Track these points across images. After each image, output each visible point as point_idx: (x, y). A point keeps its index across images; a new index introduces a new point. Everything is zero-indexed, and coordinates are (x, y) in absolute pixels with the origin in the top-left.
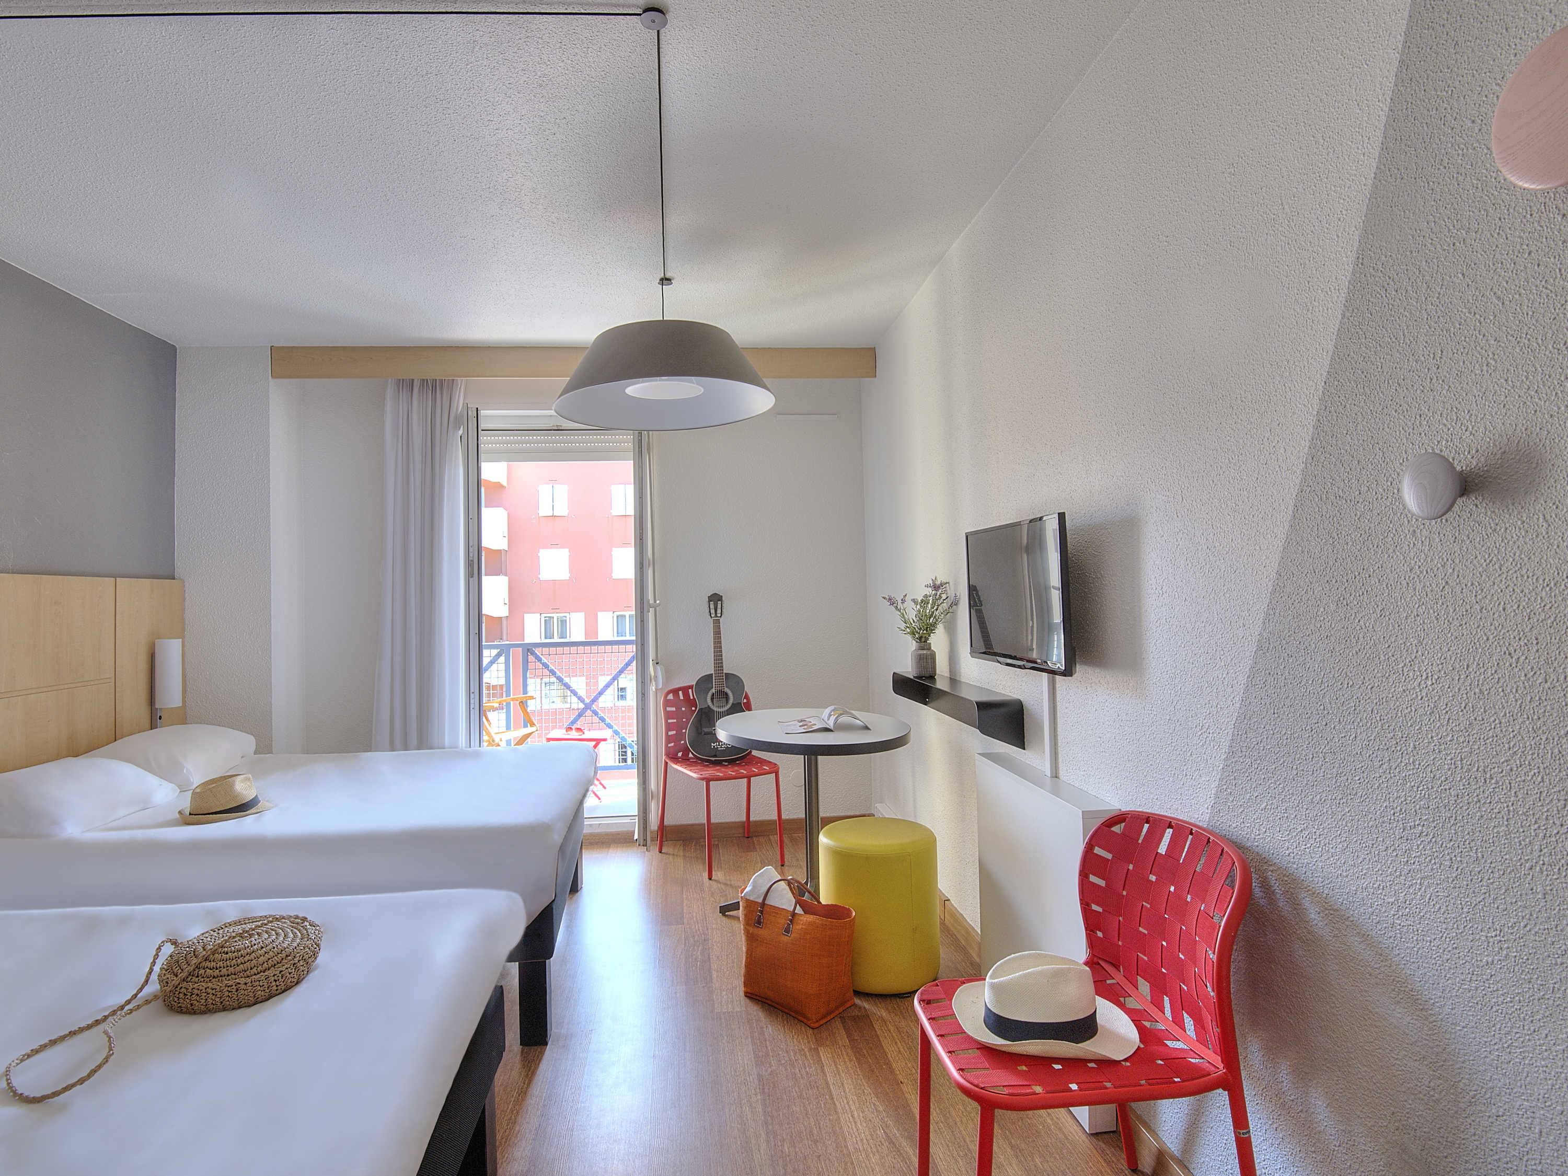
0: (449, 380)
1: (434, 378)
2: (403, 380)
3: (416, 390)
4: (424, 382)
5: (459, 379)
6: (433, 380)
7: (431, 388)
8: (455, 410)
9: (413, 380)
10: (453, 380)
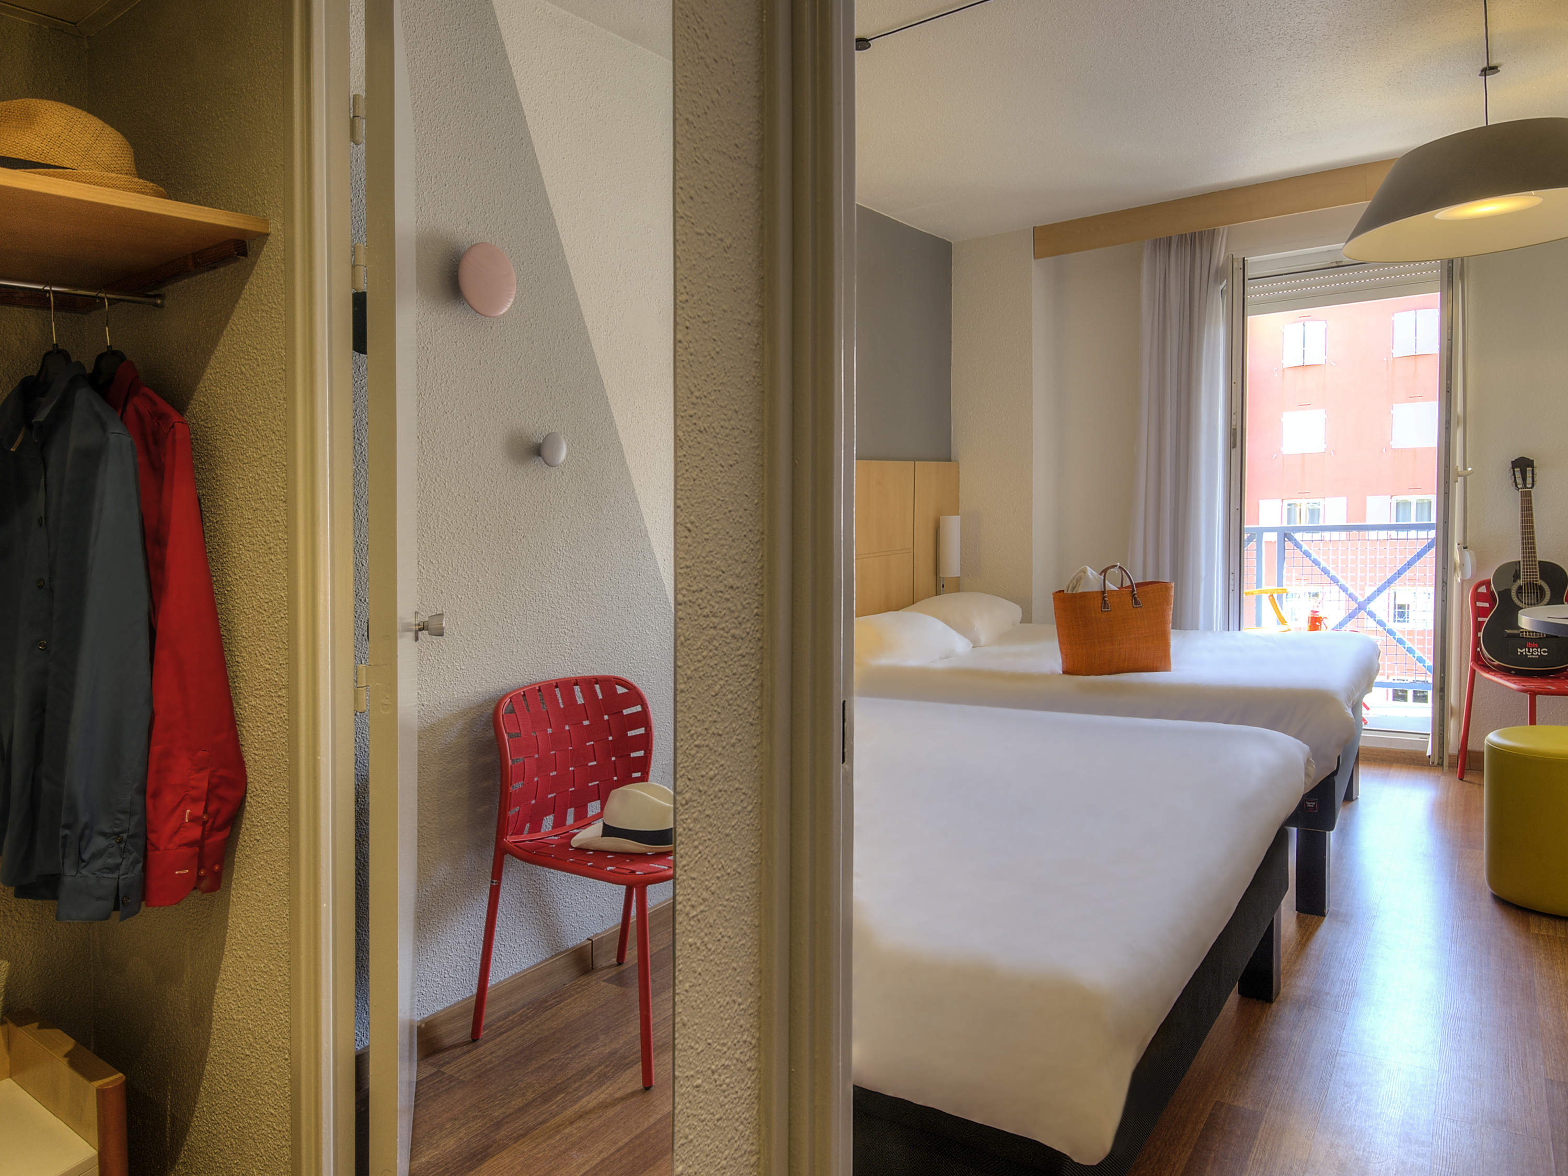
0: (1209, 230)
1: (1192, 231)
2: (1160, 239)
3: (1174, 246)
4: (1182, 238)
5: (1221, 227)
6: (1192, 233)
7: (1189, 242)
8: (1216, 261)
9: (1171, 237)
10: (1214, 229)
